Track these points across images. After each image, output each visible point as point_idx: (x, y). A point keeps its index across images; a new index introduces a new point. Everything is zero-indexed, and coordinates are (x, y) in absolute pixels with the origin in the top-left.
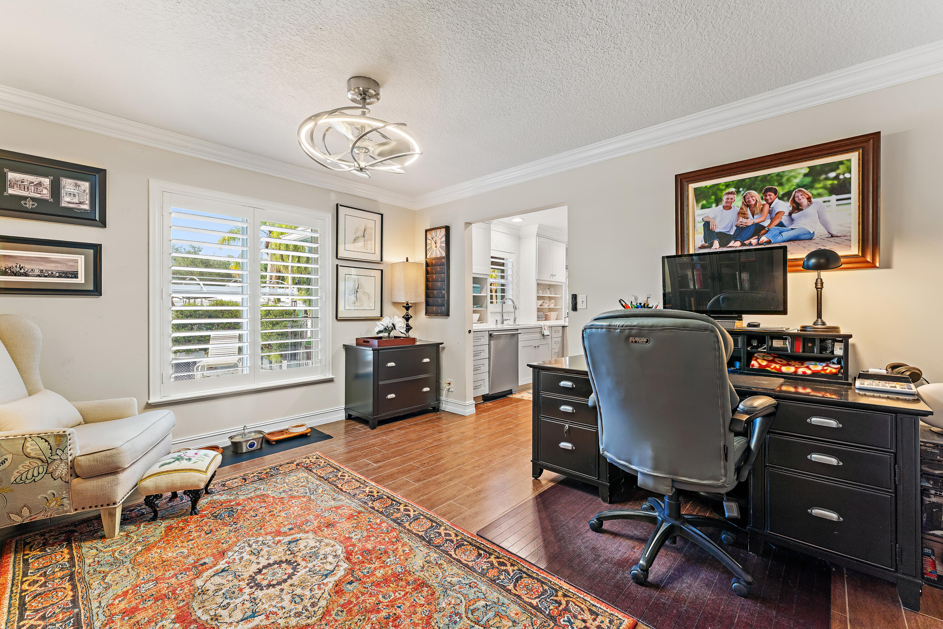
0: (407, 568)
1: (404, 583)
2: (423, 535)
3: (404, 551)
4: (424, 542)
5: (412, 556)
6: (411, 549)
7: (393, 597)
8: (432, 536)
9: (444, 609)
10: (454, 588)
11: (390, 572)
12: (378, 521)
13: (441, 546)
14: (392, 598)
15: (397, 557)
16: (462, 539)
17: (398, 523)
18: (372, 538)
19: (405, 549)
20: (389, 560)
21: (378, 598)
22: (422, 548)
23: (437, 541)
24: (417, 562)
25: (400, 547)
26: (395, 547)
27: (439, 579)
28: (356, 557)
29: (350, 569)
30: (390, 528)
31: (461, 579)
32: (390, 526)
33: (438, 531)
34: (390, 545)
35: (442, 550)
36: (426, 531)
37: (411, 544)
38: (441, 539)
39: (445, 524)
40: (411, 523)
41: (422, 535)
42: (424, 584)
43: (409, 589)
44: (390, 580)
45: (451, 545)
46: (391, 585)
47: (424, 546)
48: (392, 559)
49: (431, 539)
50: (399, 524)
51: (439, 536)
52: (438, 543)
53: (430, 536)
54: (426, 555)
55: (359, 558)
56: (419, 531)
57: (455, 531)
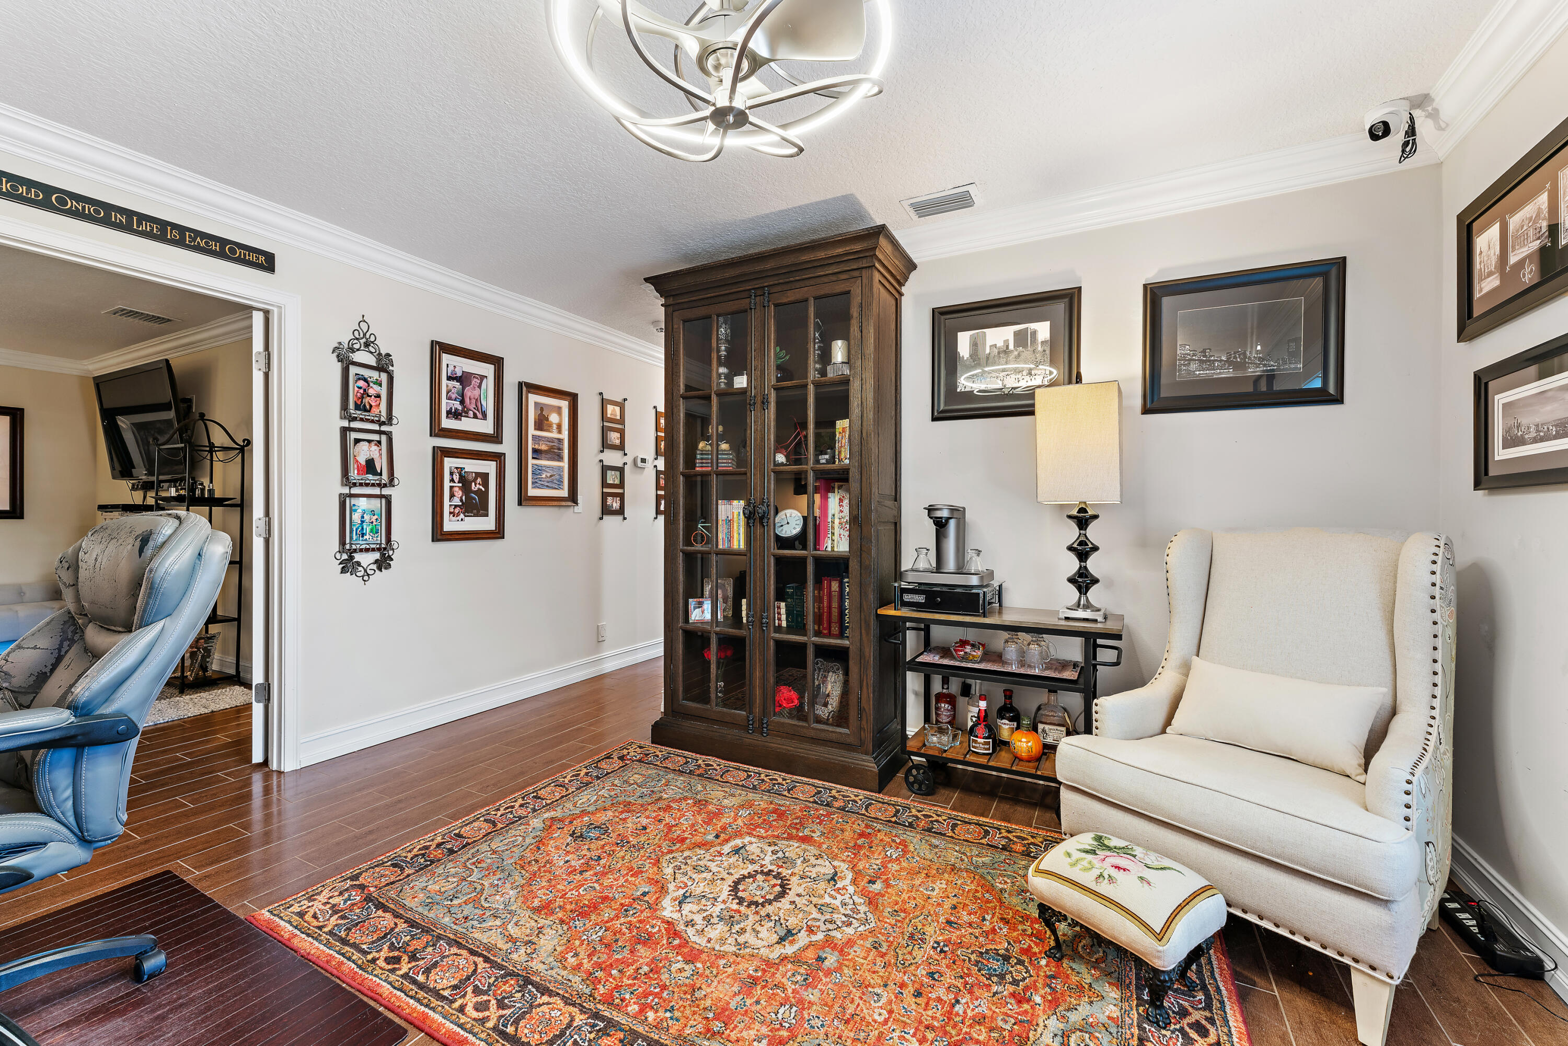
0: (565, 928)
1: (568, 907)
2: (539, 995)
3: (576, 955)
4: (538, 979)
5: (559, 949)
6: (562, 960)
7: (580, 890)
8: (519, 995)
9: (512, 889)
10: (492, 912)
11: (593, 917)
12: (651, 1015)
13: (503, 977)
14: (582, 888)
15: (586, 942)
16: (452, 1002)
17: (603, 1018)
18: (646, 969)
19: (574, 959)
20: (600, 934)
21: (601, 884)
22: (541, 967)
23: (508, 987)
24: (549, 942)
25: (585, 961)
26: (595, 959)
27: (515, 920)
28: (657, 928)
29: (656, 910)
30: (617, 1001)
31: (479, 926)
32: (618, 1008)
33: (504, 1012)
34: (604, 962)
35: (501, 967)
36: (531, 1006)
37: (564, 973)
38: (499, 992)
39: (483, 1036)
40: (569, 1025)
41: (543, 994)
42: (537, 910)
43: (559, 902)
44: (590, 907)
45: (480, 981)
46: (587, 903)
47: (537, 973)
48: (594, 937)
49: (522, 989)
50: (596, 1015)
51: (504, 998)
52: (507, 982)
53: (523, 995)
54: (534, 956)
55: (653, 927)
56: (548, 1003)
57: (463, 1019)
